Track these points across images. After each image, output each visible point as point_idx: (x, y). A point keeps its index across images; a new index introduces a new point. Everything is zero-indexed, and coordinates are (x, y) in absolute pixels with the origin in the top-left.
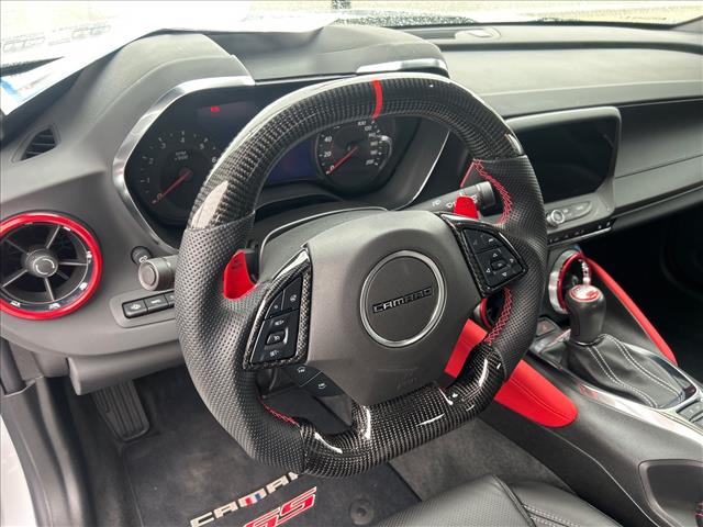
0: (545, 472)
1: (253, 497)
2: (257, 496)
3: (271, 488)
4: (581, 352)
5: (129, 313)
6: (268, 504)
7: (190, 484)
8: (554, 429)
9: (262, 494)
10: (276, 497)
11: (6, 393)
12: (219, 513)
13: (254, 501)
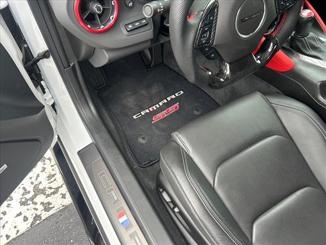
0: (275, 89)
1: (154, 107)
2: (156, 107)
3: (161, 104)
4: (298, 40)
5: (128, 29)
6: (161, 109)
7: (129, 104)
8: (283, 72)
9: (158, 106)
10: (163, 106)
11: (65, 68)
12: (143, 113)
13: (155, 109)
